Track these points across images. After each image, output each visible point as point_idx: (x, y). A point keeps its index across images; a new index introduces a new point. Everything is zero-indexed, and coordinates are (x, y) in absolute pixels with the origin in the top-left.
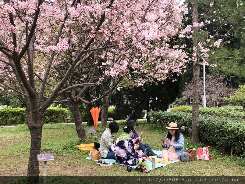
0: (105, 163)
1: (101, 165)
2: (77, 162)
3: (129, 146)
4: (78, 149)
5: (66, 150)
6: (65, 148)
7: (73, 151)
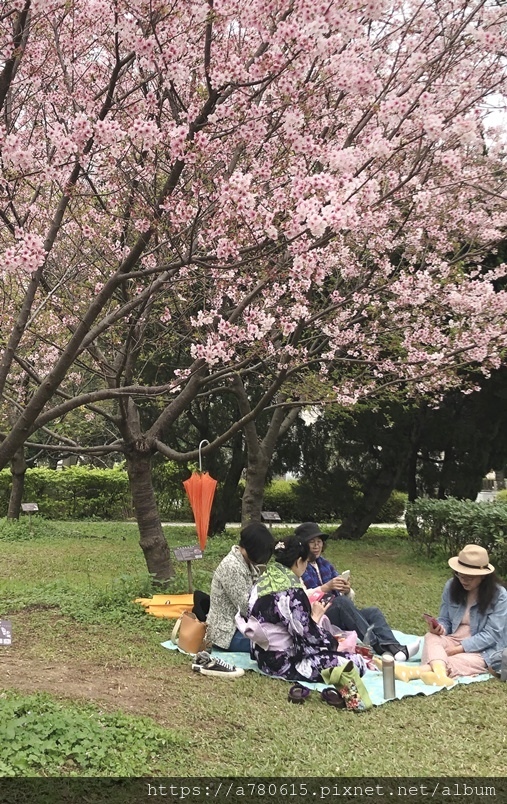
0: (217, 667)
1: (203, 671)
2: (129, 653)
3: (296, 611)
4: (142, 609)
5: (103, 611)
6: (102, 605)
7: (124, 617)
